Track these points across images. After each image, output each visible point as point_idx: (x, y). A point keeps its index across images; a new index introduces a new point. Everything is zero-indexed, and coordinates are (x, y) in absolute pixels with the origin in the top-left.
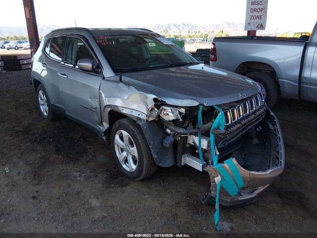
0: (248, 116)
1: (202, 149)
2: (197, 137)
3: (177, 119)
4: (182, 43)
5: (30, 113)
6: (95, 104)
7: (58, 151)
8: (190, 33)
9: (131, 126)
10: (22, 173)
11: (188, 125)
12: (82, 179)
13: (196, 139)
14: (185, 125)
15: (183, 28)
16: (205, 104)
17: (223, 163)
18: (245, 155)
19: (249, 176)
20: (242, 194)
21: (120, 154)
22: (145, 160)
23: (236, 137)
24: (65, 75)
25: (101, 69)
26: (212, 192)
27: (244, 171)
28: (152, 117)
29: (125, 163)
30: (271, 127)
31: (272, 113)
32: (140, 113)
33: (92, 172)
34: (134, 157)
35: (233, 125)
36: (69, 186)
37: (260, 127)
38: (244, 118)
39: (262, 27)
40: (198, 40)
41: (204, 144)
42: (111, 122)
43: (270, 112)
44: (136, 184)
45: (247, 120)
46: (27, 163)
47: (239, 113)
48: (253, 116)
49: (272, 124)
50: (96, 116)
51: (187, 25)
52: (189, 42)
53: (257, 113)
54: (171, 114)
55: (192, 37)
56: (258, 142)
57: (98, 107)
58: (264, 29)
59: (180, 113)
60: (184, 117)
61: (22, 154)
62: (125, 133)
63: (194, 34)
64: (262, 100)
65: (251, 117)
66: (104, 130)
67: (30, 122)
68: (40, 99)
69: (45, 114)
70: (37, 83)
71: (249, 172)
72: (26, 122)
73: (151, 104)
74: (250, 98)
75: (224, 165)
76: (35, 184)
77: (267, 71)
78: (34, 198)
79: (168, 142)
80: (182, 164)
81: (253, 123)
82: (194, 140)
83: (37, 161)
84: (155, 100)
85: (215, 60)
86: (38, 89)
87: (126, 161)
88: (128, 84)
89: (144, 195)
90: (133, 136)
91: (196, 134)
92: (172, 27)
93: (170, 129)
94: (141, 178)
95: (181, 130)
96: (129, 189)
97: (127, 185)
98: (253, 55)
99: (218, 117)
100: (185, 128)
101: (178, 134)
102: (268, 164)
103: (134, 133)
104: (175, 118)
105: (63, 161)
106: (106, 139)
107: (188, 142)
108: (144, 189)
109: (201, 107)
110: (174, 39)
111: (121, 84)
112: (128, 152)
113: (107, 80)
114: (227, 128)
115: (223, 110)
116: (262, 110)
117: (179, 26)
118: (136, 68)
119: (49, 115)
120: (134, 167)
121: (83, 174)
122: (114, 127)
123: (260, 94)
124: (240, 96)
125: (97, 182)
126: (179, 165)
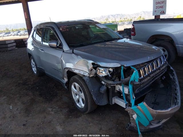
0: (155, 71)
1: (125, 94)
2: (121, 86)
3: (108, 75)
4: (116, 26)
5: (27, 72)
6: (59, 67)
7: (41, 95)
8: (121, 19)
9: (80, 80)
10: (19, 109)
11: (115, 78)
12: (53, 112)
13: (121, 88)
14: (113, 79)
15: (117, 17)
16: (125, 66)
17: (137, 105)
18: (155, 95)
19: (156, 113)
20: (152, 124)
21: (75, 97)
22: (89, 101)
23: (148, 85)
24: (43, 50)
25: (62, 46)
26: (131, 124)
27: (152, 111)
28: (92, 75)
29: (78, 103)
30: (171, 77)
31: (171, 68)
32: (84, 72)
33: (59, 108)
34: (83, 100)
35: (144, 78)
36: (45, 118)
37: (164, 77)
38: (152, 73)
39: (164, 13)
40: (126, 23)
41: (126, 91)
42: (69, 78)
43: (170, 67)
44: (85, 115)
45: (154, 74)
46: (23, 103)
47: (148, 69)
48: (159, 71)
49: (171, 75)
50: (61, 74)
51: (119, 14)
52: (121, 25)
53: (161, 69)
54: (104, 72)
55: (122, 21)
56: (163, 86)
57: (61, 68)
58: (165, 14)
59: (109, 71)
60: (112, 74)
61: (20, 97)
62: (77, 85)
63: (123, 20)
64: (164, 59)
65: (157, 72)
66: (65, 83)
67: (27, 77)
68: (32, 64)
69: (35, 73)
70: (30, 55)
71: (155, 111)
72: (25, 78)
73: (91, 66)
74: (156, 59)
75: (138, 107)
76: (26, 116)
77: (168, 40)
78: (24, 125)
79: (103, 89)
80: (113, 104)
81: (159, 75)
82: (119, 88)
83: (28, 102)
84: (93, 64)
85: (134, 35)
86: (30, 58)
87: (78, 101)
88: (77, 55)
89: (90, 123)
90: (81, 86)
91: (120, 84)
92: (110, 16)
93: (104, 81)
94: (87, 112)
95: (110, 82)
96: (80, 119)
97: (80, 116)
98: (158, 30)
99: (134, 74)
100: (114, 81)
101: (109, 85)
102: (170, 102)
103: (81, 84)
104: (107, 75)
105: (43, 101)
106: (67, 88)
107: (116, 89)
108: (90, 119)
109: (122, 67)
110: (111, 23)
111: (73, 55)
112: (79, 96)
113: (66, 53)
114: (140, 80)
115: (137, 69)
116: (164, 67)
117: (115, 16)
118: (83, 44)
119: (37, 73)
120: (83, 105)
121: (54, 110)
122: (70, 81)
123: (163, 56)
124: (149, 59)
125: (61, 115)
126: (111, 104)
